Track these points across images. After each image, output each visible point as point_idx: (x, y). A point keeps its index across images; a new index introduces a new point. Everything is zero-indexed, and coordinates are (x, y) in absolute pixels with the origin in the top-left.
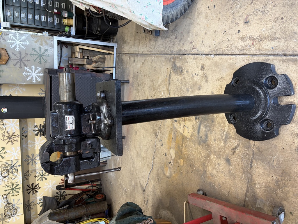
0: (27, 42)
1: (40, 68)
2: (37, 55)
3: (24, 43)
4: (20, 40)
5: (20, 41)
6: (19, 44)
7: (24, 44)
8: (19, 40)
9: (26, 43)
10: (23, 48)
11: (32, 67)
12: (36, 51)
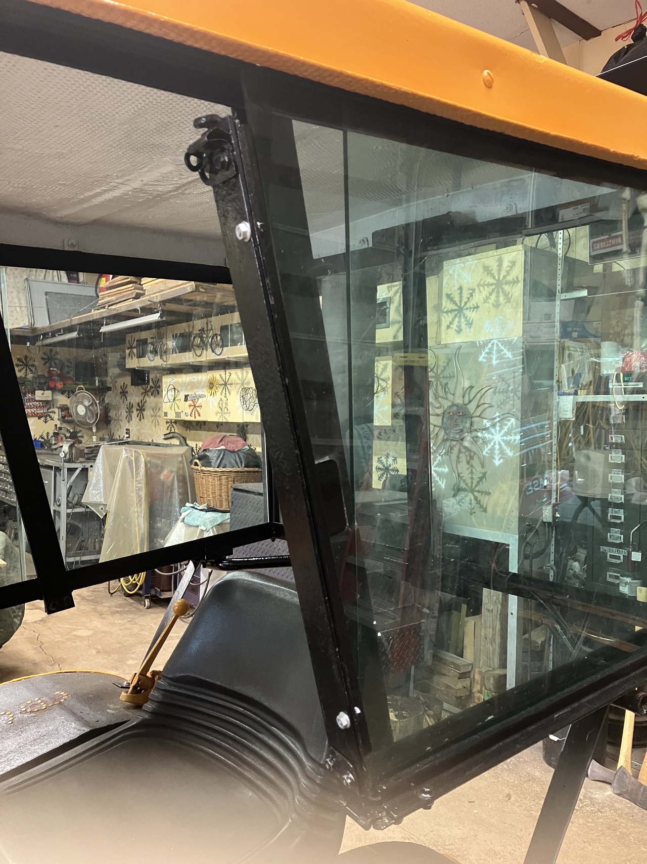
0: (499, 459)
1: (443, 486)
2: (472, 483)
3: (497, 452)
4: (503, 444)
5: (500, 444)
6: (493, 439)
7: (494, 454)
8: (503, 440)
9: (497, 458)
10: (486, 450)
11: (445, 468)
12: (481, 483)
